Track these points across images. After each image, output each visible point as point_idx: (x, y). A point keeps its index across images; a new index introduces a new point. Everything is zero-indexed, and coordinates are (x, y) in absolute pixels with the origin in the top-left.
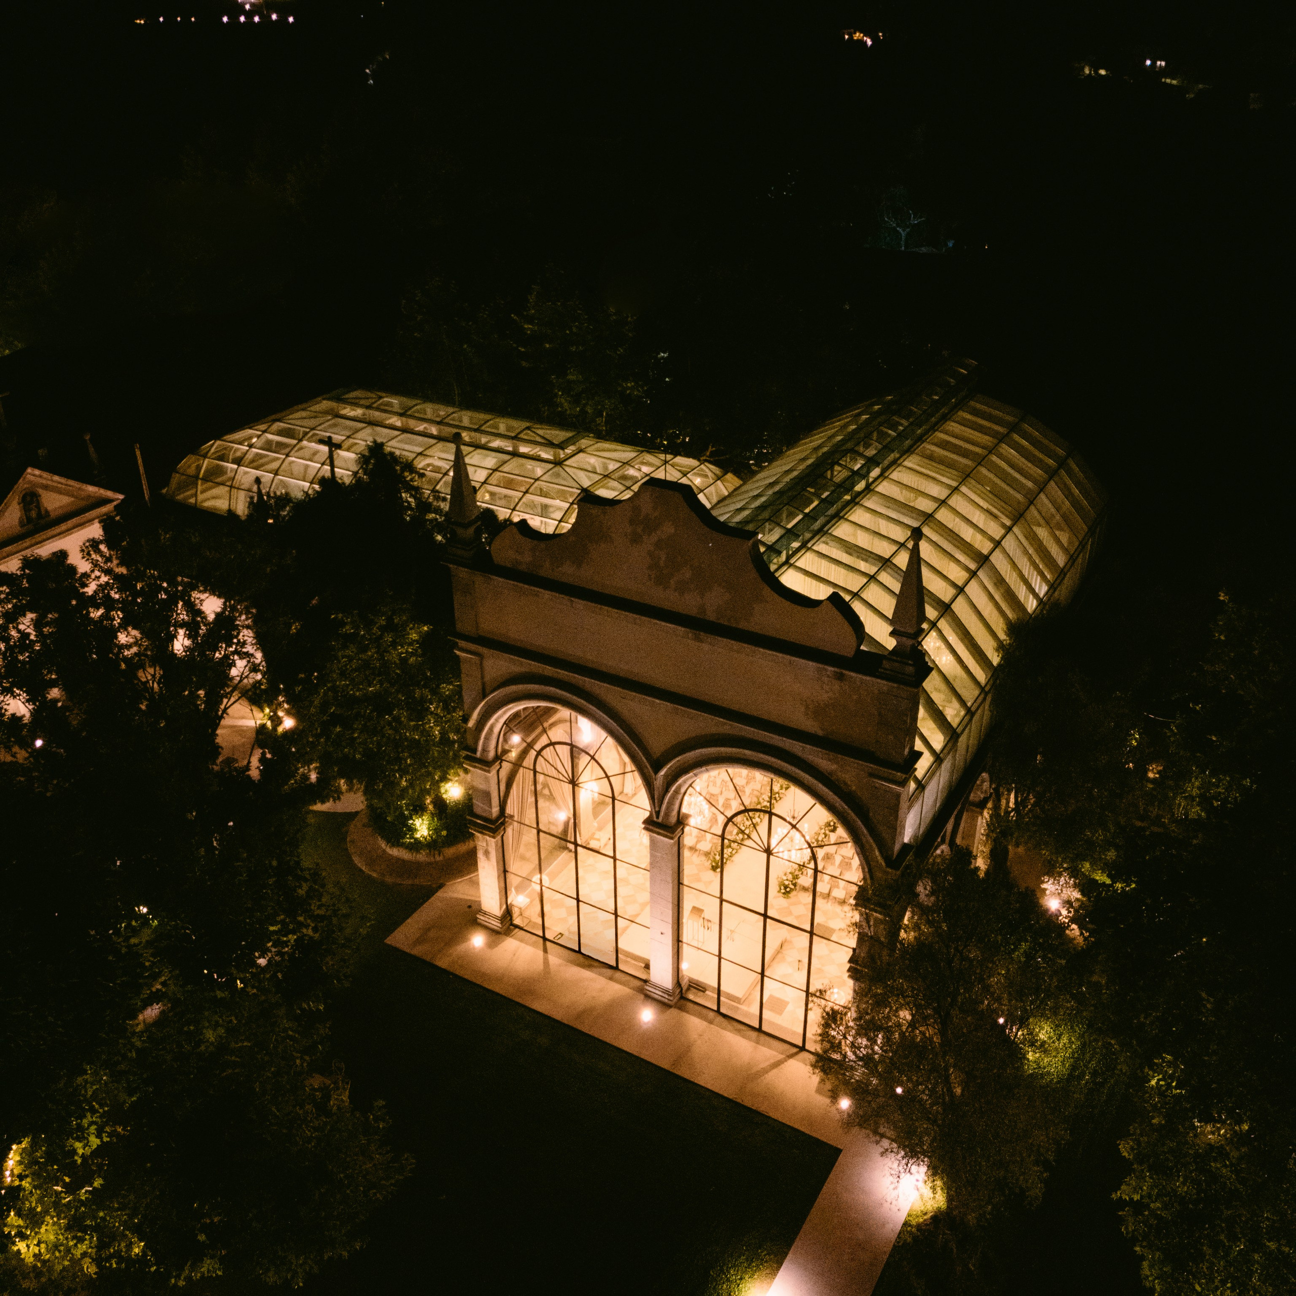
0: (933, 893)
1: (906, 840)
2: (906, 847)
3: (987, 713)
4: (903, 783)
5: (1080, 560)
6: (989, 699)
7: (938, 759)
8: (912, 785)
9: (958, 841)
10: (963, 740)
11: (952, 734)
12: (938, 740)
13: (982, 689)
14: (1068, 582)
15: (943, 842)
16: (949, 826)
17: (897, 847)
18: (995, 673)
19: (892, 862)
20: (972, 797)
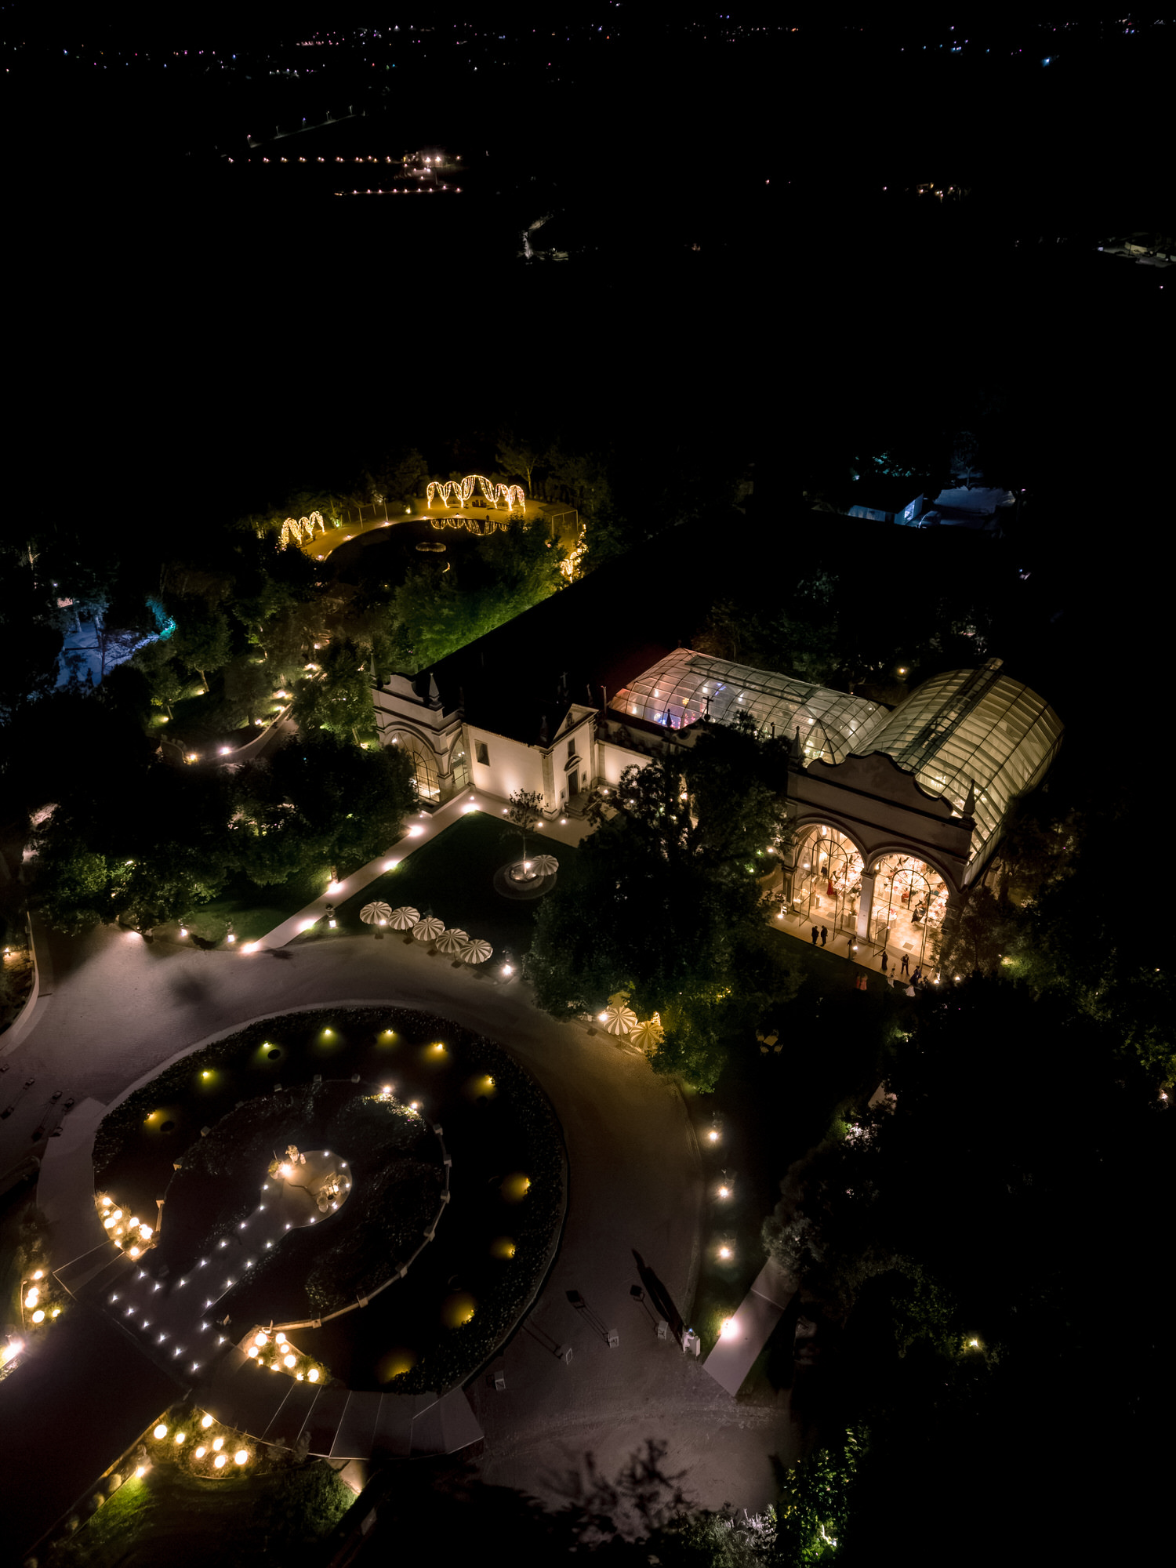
0: (974, 901)
1: (965, 883)
2: (965, 886)
3: (999, 834)
4: (965, 863)
5: (1046, 761)
6: (1000, 828)
7: (978, 853)
8: (968, 863)
9: (986, 884)
10: (989, 845)
11: (985, 843)
12: (979, 845)
13: (997, 824)
14: (1040, 772)
15: (979, 884)
16: (982, 878)
17: (962, 886)
18: (1004, 817)
19: (960, 891)
20: (992, 866)
